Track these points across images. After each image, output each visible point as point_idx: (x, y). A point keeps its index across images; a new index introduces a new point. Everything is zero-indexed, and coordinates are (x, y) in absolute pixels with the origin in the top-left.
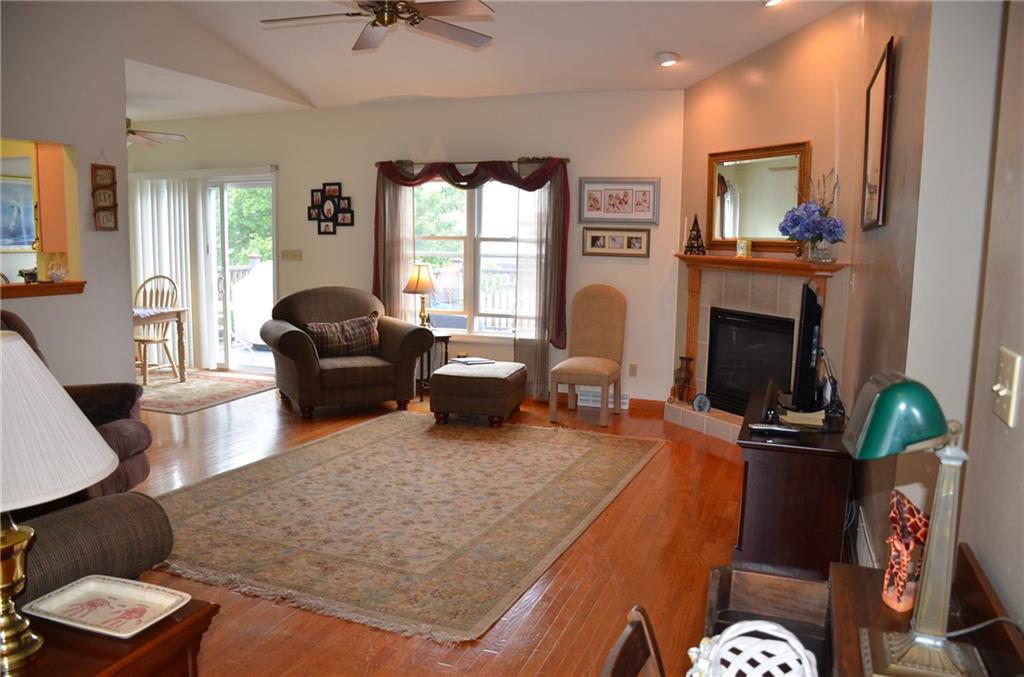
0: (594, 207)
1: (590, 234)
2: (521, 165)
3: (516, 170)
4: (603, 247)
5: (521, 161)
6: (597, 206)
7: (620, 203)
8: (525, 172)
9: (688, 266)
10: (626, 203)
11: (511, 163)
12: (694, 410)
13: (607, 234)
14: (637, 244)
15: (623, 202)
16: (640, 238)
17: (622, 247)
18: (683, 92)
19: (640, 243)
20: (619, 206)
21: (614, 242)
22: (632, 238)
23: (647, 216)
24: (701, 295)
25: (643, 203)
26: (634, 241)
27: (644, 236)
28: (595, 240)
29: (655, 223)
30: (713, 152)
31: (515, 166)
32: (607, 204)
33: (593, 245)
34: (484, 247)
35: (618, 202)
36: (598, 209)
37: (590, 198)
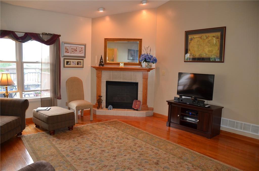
0: (67, 52)
1: (66, 61)
2: (43, 36)
3: (41, 37)
4: (70, 65)
5: (43, 34)
6: (68, 51)
7: (75, 51)
8: (46, 38)
9: (96, 69)
10: (77, 51)
11: (39, 34)
12: (108, 110)
13: (71, 60)
14: (80, 64)
15: (76, 50)
16: (81, 62)
17: (76, 65)
18: (91, 19)
19: (81, 63)
20: (75, 52)
21: (73, 63)
22: (78, 62)
23: (83, 55)
24: (102, 78)
25: (81, 51)
26: (79, 62)
27: (82, 61)
28: (67, 62)
29: (85, 57)
30: (106, 38)
31: (41, 36)
32: (71, 51)
33: (67, 64)
34: (25, 65)
35: (74, 50)
36: (68, 52)
37: (65, 49)
